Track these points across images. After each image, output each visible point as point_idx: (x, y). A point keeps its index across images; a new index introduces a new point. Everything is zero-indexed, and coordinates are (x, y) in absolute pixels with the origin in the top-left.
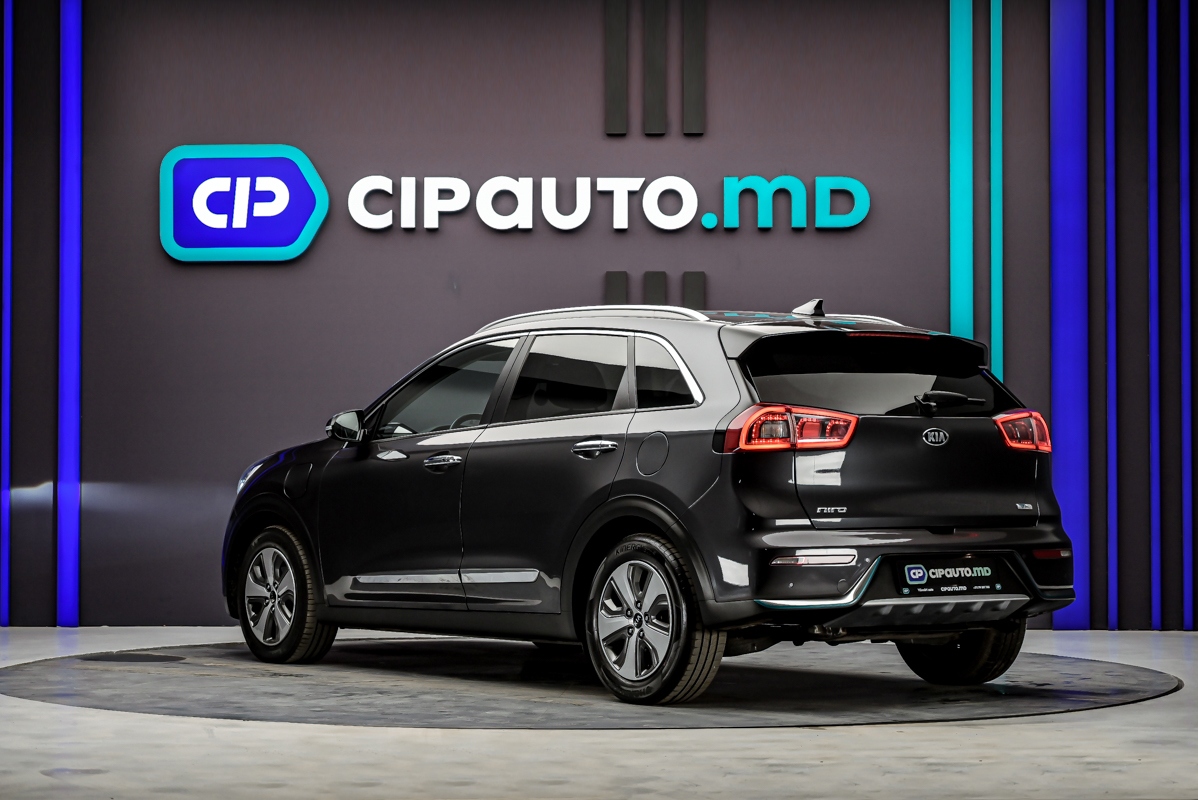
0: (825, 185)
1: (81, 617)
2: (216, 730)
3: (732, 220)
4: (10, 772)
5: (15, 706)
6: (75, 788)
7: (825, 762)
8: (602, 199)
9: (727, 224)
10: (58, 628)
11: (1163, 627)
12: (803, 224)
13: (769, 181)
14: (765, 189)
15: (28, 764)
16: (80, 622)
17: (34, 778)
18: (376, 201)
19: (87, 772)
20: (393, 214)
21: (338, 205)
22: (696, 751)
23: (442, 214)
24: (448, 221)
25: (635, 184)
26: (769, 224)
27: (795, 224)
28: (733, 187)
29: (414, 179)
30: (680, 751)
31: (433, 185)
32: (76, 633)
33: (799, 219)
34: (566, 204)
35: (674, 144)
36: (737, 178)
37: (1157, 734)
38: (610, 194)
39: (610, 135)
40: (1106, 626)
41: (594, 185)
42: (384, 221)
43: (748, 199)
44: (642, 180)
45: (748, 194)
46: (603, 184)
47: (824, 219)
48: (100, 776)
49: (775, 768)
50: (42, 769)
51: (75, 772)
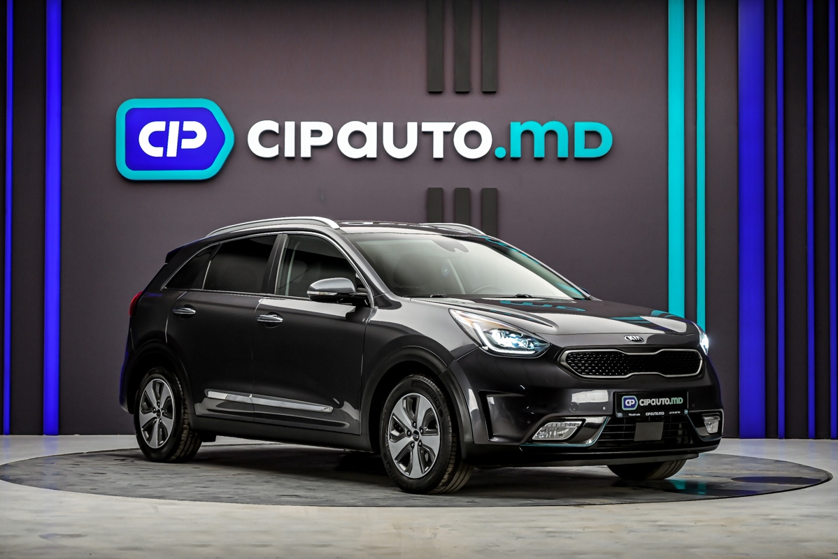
0: (581, 127)
1: (60, 428)
2: (159, 507)
3: (516, 151)
4: (18, 536)
5: (18, 490)
6: (64, 547)
7: (586, 530)
8: (426, 137)
9: (513, 155)
10: (44, 436)
11: (817, 437)
12: (566, 155)
13: (542, 125)
14: (539, 131)
15: (29, 530)
16: (59, 432)
17: (34, 540)
18: (268, 139)
19: (72, 536)
20: (279, 147)
21: (241, 141)
22: (496, 522)
23: (313, 148)
24: (317, 152)
25: (449, 126)
26: (542, 155)
27: (560, 155)
28: (517, 129)
29: (294, 122)
30: (485, 522)
31: (307, 127)
32: (57, 439)
33: (563, 151)
34: (400, 141)
35: (476, 99)
36: (520, 123)
37: (816, 510)
38: (431, 133)
39: (431, 93)
40: (777, 436)
41: (419, 127)
42: (273, 152)
43: (528, 137)
44: (453, 124)
45: (527, 134)
46: (426, 127)
47: (581, 151)
48: (81, 538)
49: (551, 534)
50: (40, 533)
51: (63, 536)
